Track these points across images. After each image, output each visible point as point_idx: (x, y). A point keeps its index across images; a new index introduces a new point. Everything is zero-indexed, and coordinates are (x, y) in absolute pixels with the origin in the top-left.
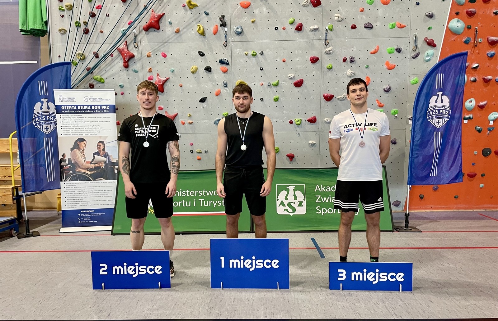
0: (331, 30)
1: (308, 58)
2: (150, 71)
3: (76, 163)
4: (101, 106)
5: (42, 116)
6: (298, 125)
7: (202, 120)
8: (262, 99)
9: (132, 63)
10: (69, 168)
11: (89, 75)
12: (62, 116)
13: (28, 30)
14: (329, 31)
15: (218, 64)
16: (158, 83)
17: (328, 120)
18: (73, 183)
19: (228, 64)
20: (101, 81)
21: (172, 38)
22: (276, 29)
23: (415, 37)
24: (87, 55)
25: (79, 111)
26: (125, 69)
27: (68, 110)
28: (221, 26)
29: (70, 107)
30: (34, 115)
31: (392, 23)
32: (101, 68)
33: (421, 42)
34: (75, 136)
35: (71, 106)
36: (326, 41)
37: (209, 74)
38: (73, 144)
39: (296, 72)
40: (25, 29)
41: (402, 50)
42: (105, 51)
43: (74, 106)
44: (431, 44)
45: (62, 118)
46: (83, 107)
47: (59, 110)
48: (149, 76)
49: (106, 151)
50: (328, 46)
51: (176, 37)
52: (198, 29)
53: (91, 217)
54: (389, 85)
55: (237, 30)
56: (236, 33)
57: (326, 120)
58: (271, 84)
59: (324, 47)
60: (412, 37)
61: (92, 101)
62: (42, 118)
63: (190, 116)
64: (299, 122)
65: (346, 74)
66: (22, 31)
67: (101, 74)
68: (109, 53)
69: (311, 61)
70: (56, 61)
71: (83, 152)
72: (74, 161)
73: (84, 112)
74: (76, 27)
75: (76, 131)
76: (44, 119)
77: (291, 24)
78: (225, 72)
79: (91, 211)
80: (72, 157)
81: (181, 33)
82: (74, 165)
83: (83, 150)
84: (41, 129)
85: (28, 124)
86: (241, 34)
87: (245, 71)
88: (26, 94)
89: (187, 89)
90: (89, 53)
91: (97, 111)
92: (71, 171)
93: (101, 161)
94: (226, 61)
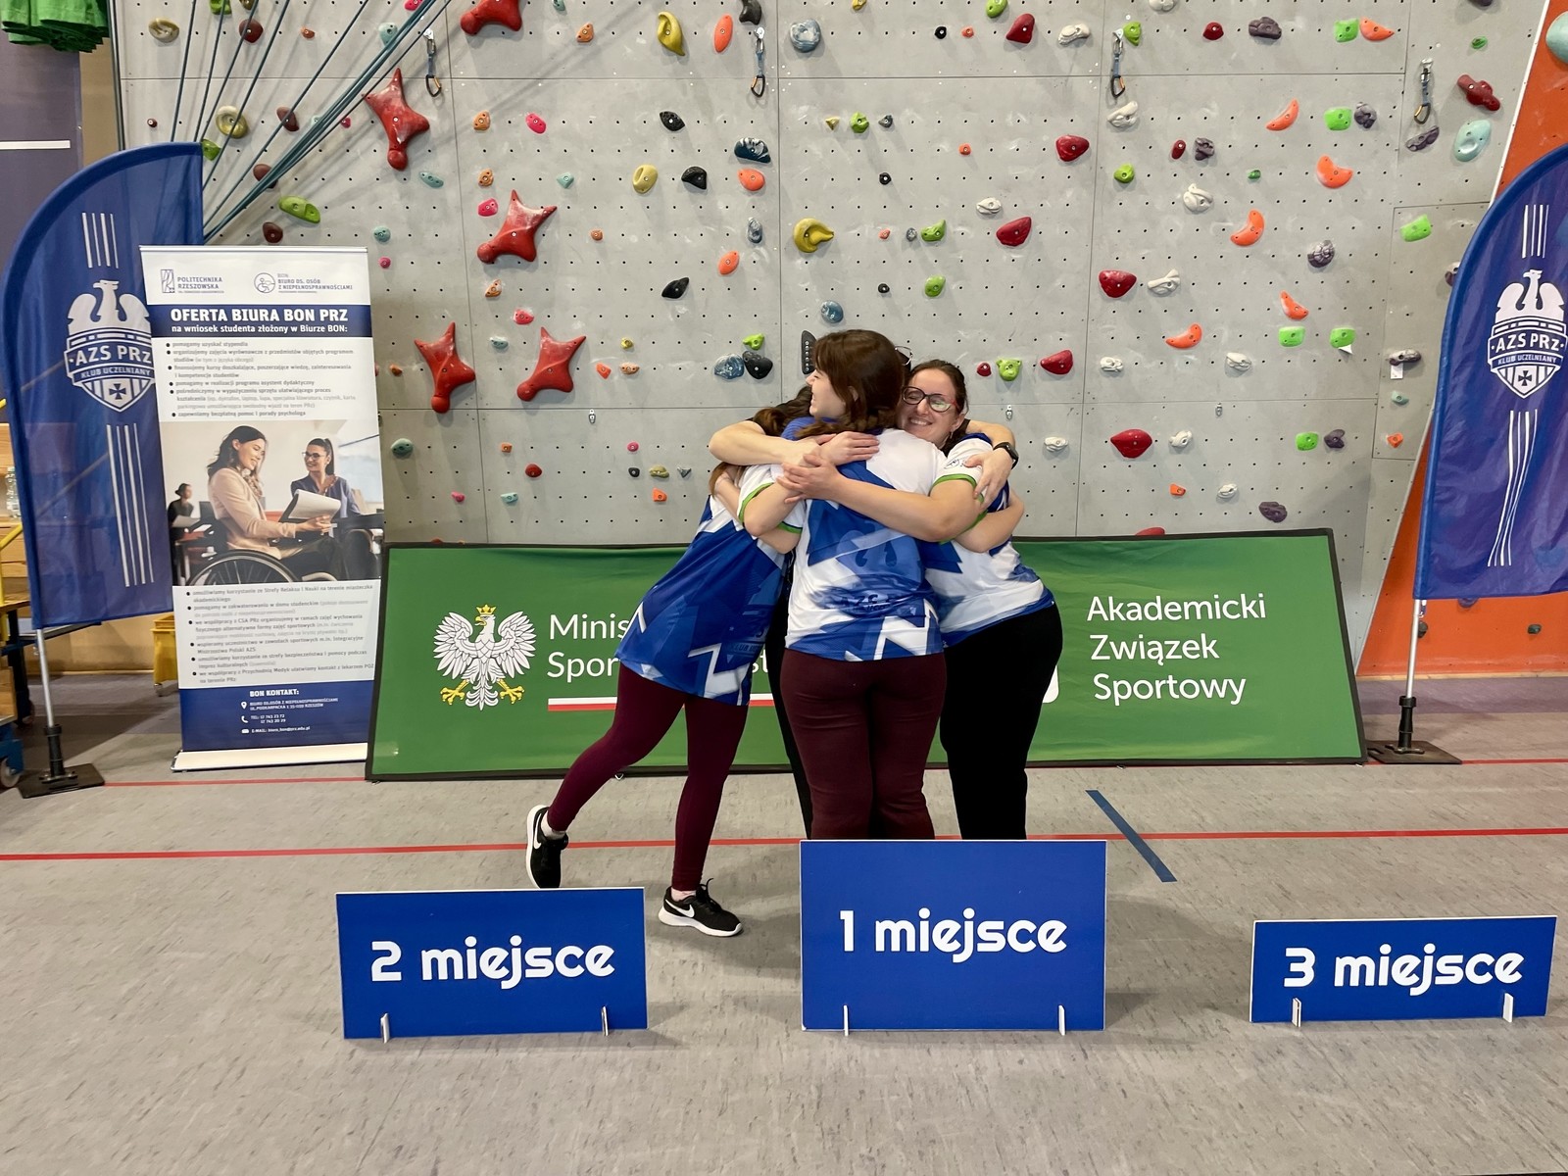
0: (1135, 41)
1: (1050, 139)
2: (486, 182)
3: (228, 518)
4: (317, 308)
5: (99, 346)
6: (1008, 379)
7: (674, 360)
8: (885, 286)
9: (419, 154)
10: (202, 536)
11: (264, 195)
12: (175, 345)
13: (33, 25)
14: (1127, 46)
15: (730, 161)
16: (516, 227)
17: (1113, 364)
18: (220, 592)
19: (767, 160)
20: (307, 217)
21: (566, 60)
22: (941, 33)
23: (1426, 72)
24: (255, 121)
25: (236, 329)
26: (396, 175)
27: (194, 324)
28: (744, 19)
29: (202, 311)
30: (71, 341)
31: (1346, 23)
32: (309, 167)
33: (1444, 93)
34: (224, 418)
35: (208, 307)
36: (1115, 82)
37: (700, 197)
38: (219, 449)
39: (1008, 190)
40: (23, 21)
41: (1378, 121)
42: (321, 108)
43: (218, 307)
44: (1481, 99)
45: (175, 352)
46: (251, 311)
47: (160, 321)
48: (483, 202)
49: (338, 473)
50: (1121, 100)
51: (580, 57)
52: (660, 30)
53: (288, 712)
54: (1327, 243)
55: (802, 37)
56: (796, 48)
57: (1105, 362)
58: (919, 231)
59: (1107, 102)
60: (1414, 71)
61: (282, 289)
62: (99, 354)
63: (630, 346)
64: (1011, 372)
65: (1181, 200)
66: (11, 27)
67: (308, 191)
68: (336, 115)
69: (1061, 153)
70: (141, 138)
71: (253, 477)
72: (222, 509)
73: (257, 330)
74: (213, 15)
75: (225, 403)
76: (105, 356)
77: (995, 16)
78: (756, 188)
79: (286, 693)
80: (215, 496)
81: (599, 42)
82: (223, 527)
83: (253, 472)
84: (98, 391)
85: (45, 374)
86: (816, 52)
87: (825, 186)
88: (38, 262)
89: (620, 248)
90: (263, 112)
91: (303, 328)
92: (211, 549)
93: (321, 513)
94: (758, 151)
